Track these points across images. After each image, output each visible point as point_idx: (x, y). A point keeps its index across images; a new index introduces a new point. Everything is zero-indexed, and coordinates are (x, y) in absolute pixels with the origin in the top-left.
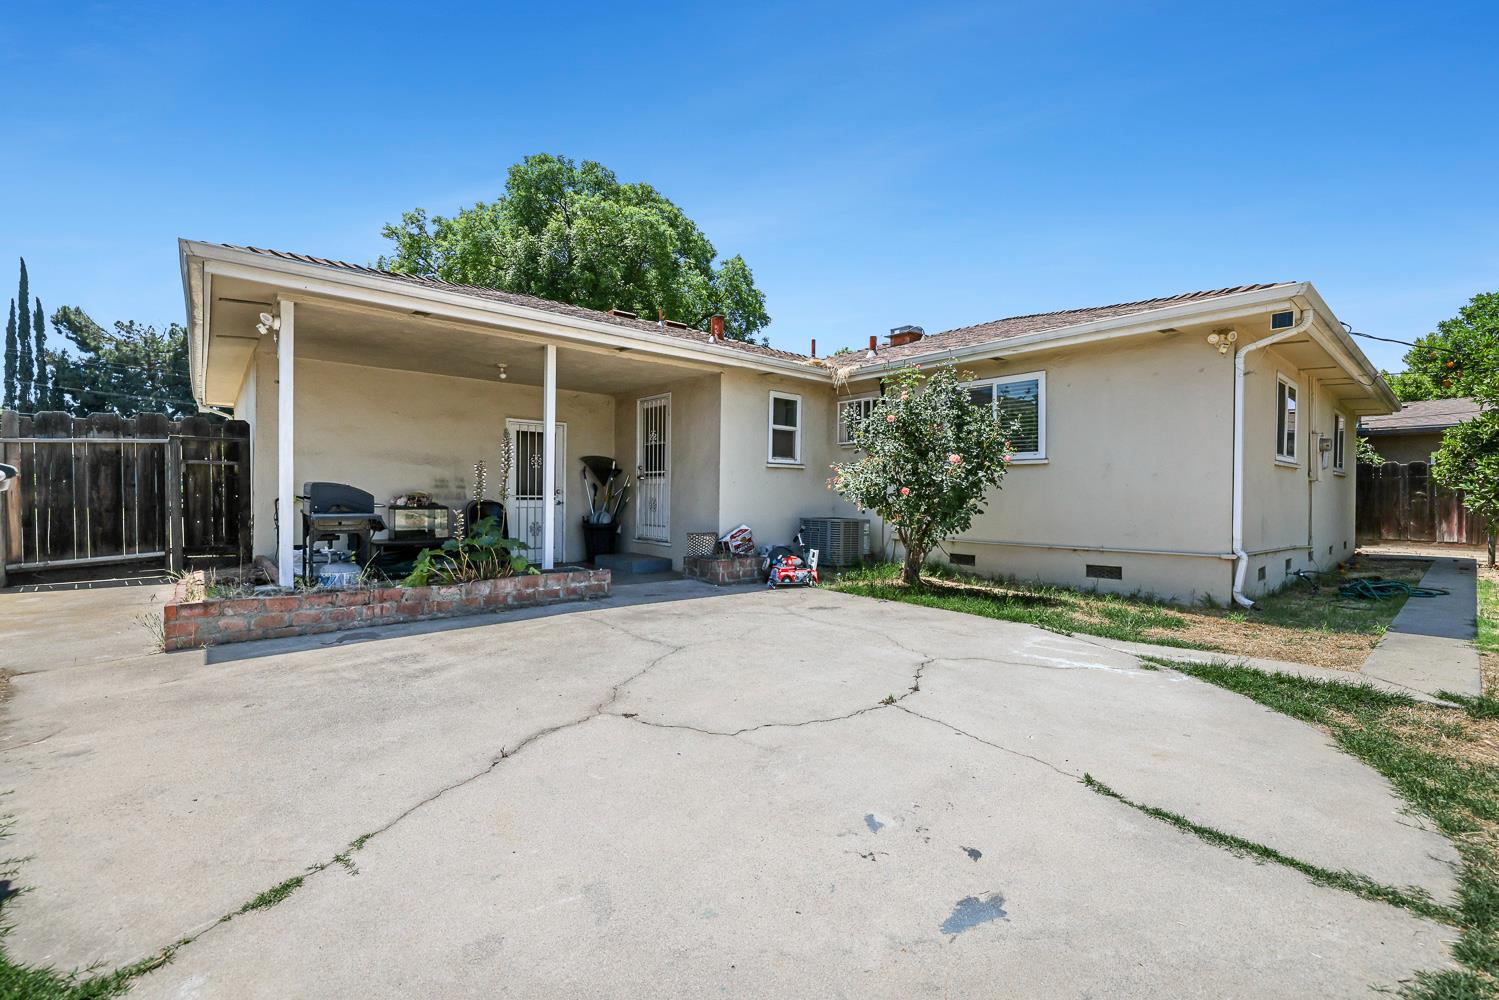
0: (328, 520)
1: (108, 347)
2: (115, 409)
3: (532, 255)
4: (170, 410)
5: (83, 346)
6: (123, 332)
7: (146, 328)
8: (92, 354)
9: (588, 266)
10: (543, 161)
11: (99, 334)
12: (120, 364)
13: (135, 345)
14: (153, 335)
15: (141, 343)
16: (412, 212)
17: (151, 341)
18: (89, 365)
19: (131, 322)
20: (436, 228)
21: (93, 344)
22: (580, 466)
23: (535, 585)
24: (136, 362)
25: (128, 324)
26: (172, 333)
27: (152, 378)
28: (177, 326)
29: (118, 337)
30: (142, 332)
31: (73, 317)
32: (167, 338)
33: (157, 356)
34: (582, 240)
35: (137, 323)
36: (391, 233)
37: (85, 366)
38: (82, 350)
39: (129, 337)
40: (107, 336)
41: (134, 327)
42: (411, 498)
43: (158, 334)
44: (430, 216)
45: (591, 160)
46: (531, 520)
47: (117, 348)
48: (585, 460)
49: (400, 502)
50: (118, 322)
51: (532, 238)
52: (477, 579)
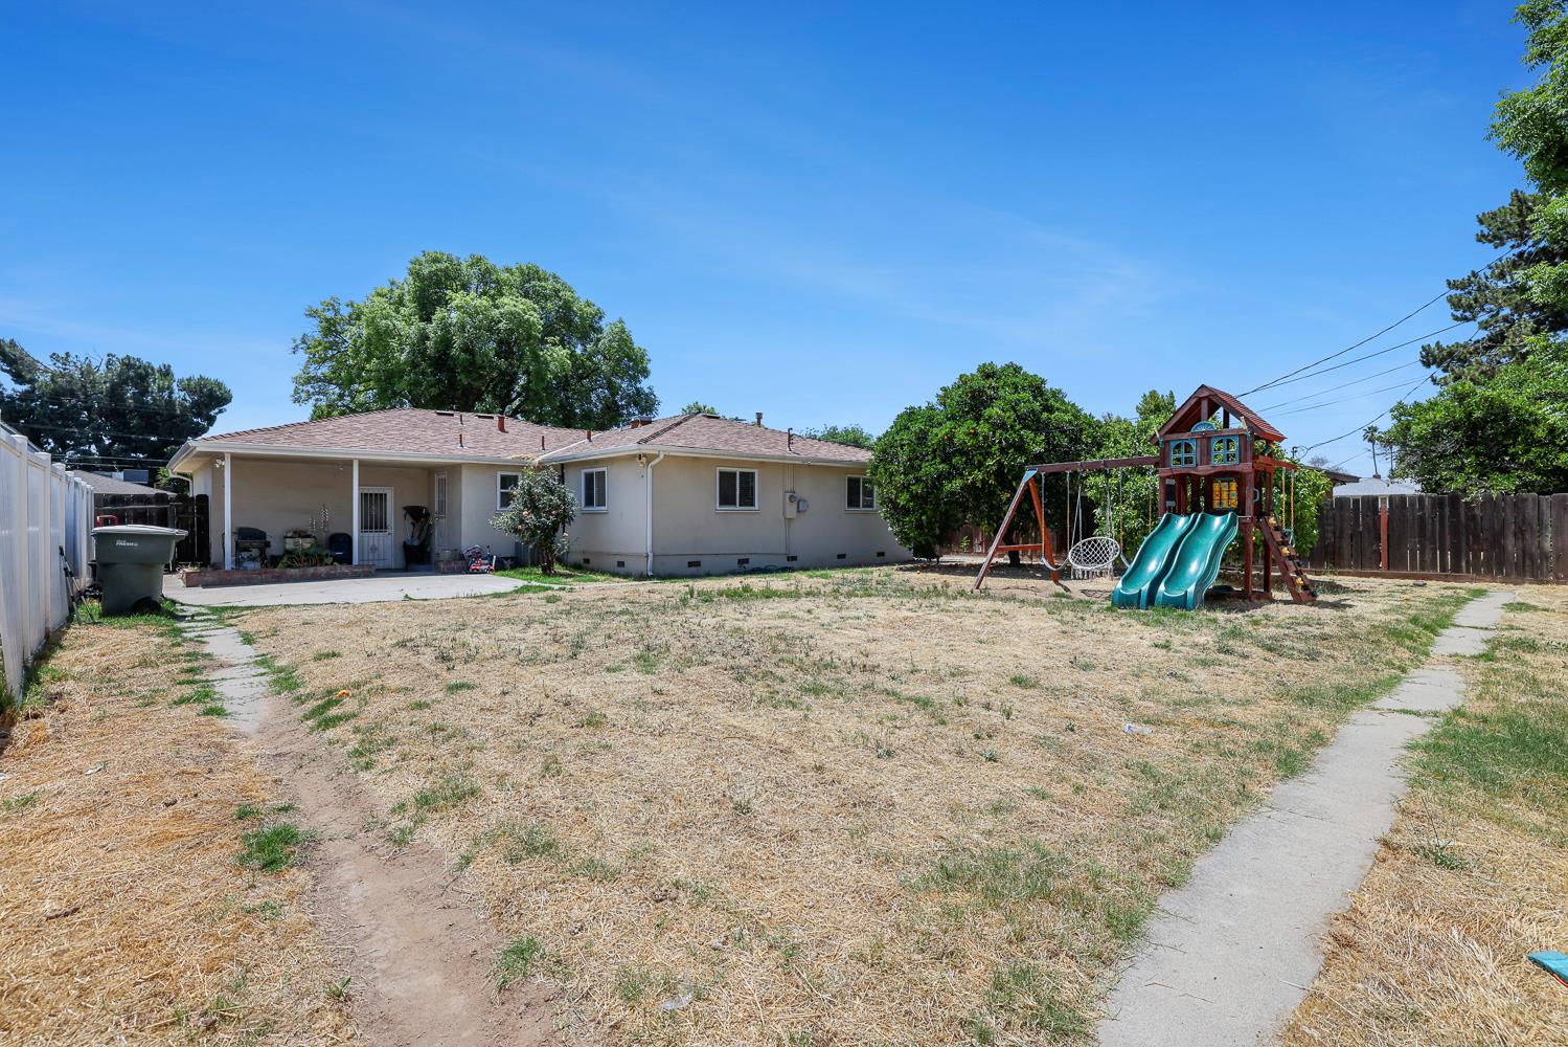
0: (247, 543)
1: (43, 378)
2: (50, 440)
3: (424, 337)
4: (107, 442)
5: (18, 377)
6: (59, 364)
7: (83, 360)
8: (26, 387)
9: (466, 349)
10: (436, 260)
11: (33, 366)
12: (56, 395)
13: (71, 376)
14: (89, 365)
15: (77, 375)
16: (328, 300)
17: (87, 372)
18: (25, 397)
19: (67, 354)
20: (350, 310)
21: (28, 376)
22: (404, 512)
23: (336, 569)
24: (72, 394)
25: (64, 356)
26: (109, 363)
27: (89, 409)
28: (114, 356)
29: (52, 368)
30: (78, 364)
31: (7, 349)
32: (103, 368)
33: (93, 387)
34: (463, 328)
35: (73, 354)
36: (312, 314)
37: (20, 399)
38: (16, 382)
39: (65, 369)
40: (42, 368)
41: (70, 359)
42: (295, 532)
43: (95, 364)
44: (344, 301)
45: (478, 254)
46: (371, 544)
47: (52, 380)
48: (405, 508)
49: (289, 535)
50: (54, 354)
51: (422, 324)
52: (308, 566)
